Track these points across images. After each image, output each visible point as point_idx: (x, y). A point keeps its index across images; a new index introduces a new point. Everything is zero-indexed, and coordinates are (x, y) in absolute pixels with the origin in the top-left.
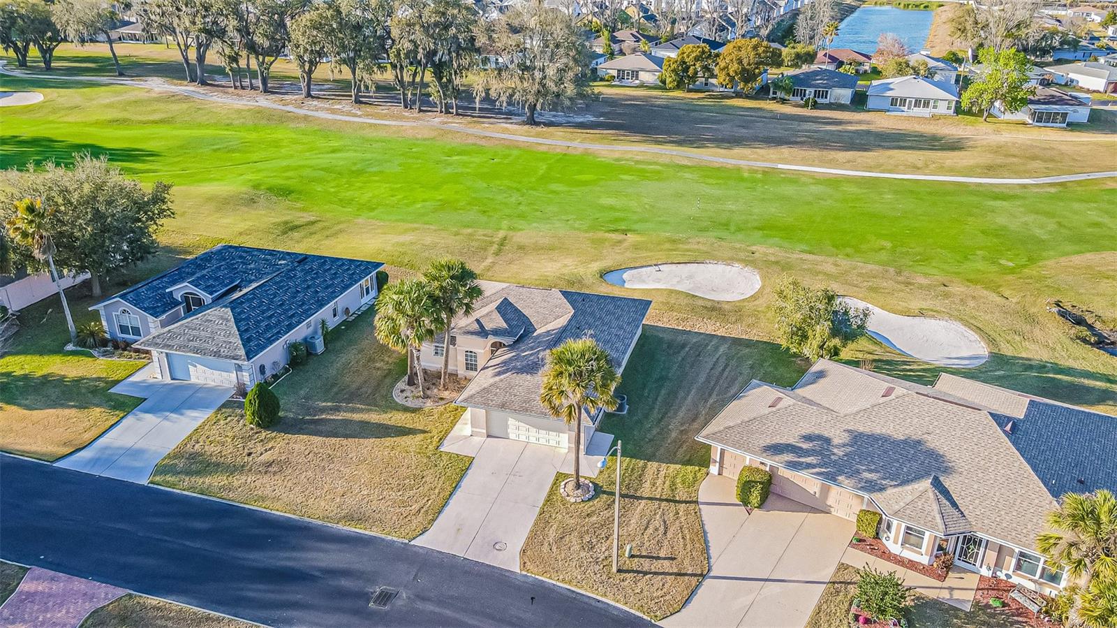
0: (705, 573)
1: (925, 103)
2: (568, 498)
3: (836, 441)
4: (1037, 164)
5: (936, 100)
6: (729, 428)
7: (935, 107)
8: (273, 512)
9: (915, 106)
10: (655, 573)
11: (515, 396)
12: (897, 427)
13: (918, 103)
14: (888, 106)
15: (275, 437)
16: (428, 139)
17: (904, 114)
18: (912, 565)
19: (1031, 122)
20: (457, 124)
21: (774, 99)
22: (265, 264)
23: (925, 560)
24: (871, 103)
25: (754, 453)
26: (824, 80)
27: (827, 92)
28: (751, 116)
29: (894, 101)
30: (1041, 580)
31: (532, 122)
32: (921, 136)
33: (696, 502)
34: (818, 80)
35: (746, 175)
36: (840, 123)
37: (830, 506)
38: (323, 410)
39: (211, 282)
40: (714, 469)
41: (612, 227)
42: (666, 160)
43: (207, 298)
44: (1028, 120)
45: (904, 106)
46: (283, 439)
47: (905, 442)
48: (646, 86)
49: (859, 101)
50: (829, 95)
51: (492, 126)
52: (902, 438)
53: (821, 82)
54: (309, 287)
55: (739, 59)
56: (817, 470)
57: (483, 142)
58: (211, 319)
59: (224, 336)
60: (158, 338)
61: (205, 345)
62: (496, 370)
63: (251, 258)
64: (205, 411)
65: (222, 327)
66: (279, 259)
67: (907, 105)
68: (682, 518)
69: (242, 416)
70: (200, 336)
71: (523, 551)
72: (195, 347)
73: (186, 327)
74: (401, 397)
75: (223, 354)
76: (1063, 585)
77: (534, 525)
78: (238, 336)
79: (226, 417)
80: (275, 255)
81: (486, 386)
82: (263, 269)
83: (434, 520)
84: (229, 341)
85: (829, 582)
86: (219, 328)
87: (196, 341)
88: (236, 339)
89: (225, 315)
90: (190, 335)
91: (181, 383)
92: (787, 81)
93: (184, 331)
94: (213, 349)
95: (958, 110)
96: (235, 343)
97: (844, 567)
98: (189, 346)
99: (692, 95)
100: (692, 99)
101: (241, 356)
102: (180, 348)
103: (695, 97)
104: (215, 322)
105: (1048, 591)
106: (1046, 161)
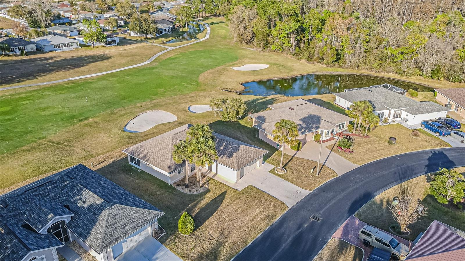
0: (322, 164)
1: (67, 45)
2: (283, 173)
3: (301, 123)
5: (71, 43)
7: (72, 46)
8: (257, 237)
9: (64, 47)
12: (304, 114)
13: (65, 45)
14: (53, 48)
17: (61, 51)
19: (106, 45)
23: (330, 137)
24: (46, 49)
29: (55, 46)
44: (104, 45)
45: (60, 47)
49: (39, 50)
50: (26, 49)
52: (307, 115)
53: (17, 43)
56: (307, 131)
58: (115, 214)
59: (135, 214)
60: (106, 240)
61: (134, 223)
62: (224, 157)
63: (44, 192)
64: (162, 249)
65: (127, 212)
66: (62, 182)
67: (61, 47)
68: (299, 160)
69: (177, 237)
70: (125, 223)
71: (303, 188)
72: (131, 228)
73: (110, 226)
74: (194, 192)
75: (149, 219)
76: (345, 127)
77: (292, 183)
78: (141, 209)
79: (175, 242)
80: (56, 182)
81: (235, 161)
82: (62, 191)
83: (280, 201)
84: (141, 213)
85: (332, 150)
86: (127, 213)
87: (127, 226)
88: (143, 211)
89: (118, 208)
90: (119, 226)
91: (122, 256)
92: (6, 45)
93: (112, 227)
94: (141, 221)
95: (82, 45)
96: (146, 212)
97: (327, 147)
98: (128, 230)
101: (157, 213)
102: (125, 234)
104: (119, 213)
105: (344, 130)
106: (138, 55)
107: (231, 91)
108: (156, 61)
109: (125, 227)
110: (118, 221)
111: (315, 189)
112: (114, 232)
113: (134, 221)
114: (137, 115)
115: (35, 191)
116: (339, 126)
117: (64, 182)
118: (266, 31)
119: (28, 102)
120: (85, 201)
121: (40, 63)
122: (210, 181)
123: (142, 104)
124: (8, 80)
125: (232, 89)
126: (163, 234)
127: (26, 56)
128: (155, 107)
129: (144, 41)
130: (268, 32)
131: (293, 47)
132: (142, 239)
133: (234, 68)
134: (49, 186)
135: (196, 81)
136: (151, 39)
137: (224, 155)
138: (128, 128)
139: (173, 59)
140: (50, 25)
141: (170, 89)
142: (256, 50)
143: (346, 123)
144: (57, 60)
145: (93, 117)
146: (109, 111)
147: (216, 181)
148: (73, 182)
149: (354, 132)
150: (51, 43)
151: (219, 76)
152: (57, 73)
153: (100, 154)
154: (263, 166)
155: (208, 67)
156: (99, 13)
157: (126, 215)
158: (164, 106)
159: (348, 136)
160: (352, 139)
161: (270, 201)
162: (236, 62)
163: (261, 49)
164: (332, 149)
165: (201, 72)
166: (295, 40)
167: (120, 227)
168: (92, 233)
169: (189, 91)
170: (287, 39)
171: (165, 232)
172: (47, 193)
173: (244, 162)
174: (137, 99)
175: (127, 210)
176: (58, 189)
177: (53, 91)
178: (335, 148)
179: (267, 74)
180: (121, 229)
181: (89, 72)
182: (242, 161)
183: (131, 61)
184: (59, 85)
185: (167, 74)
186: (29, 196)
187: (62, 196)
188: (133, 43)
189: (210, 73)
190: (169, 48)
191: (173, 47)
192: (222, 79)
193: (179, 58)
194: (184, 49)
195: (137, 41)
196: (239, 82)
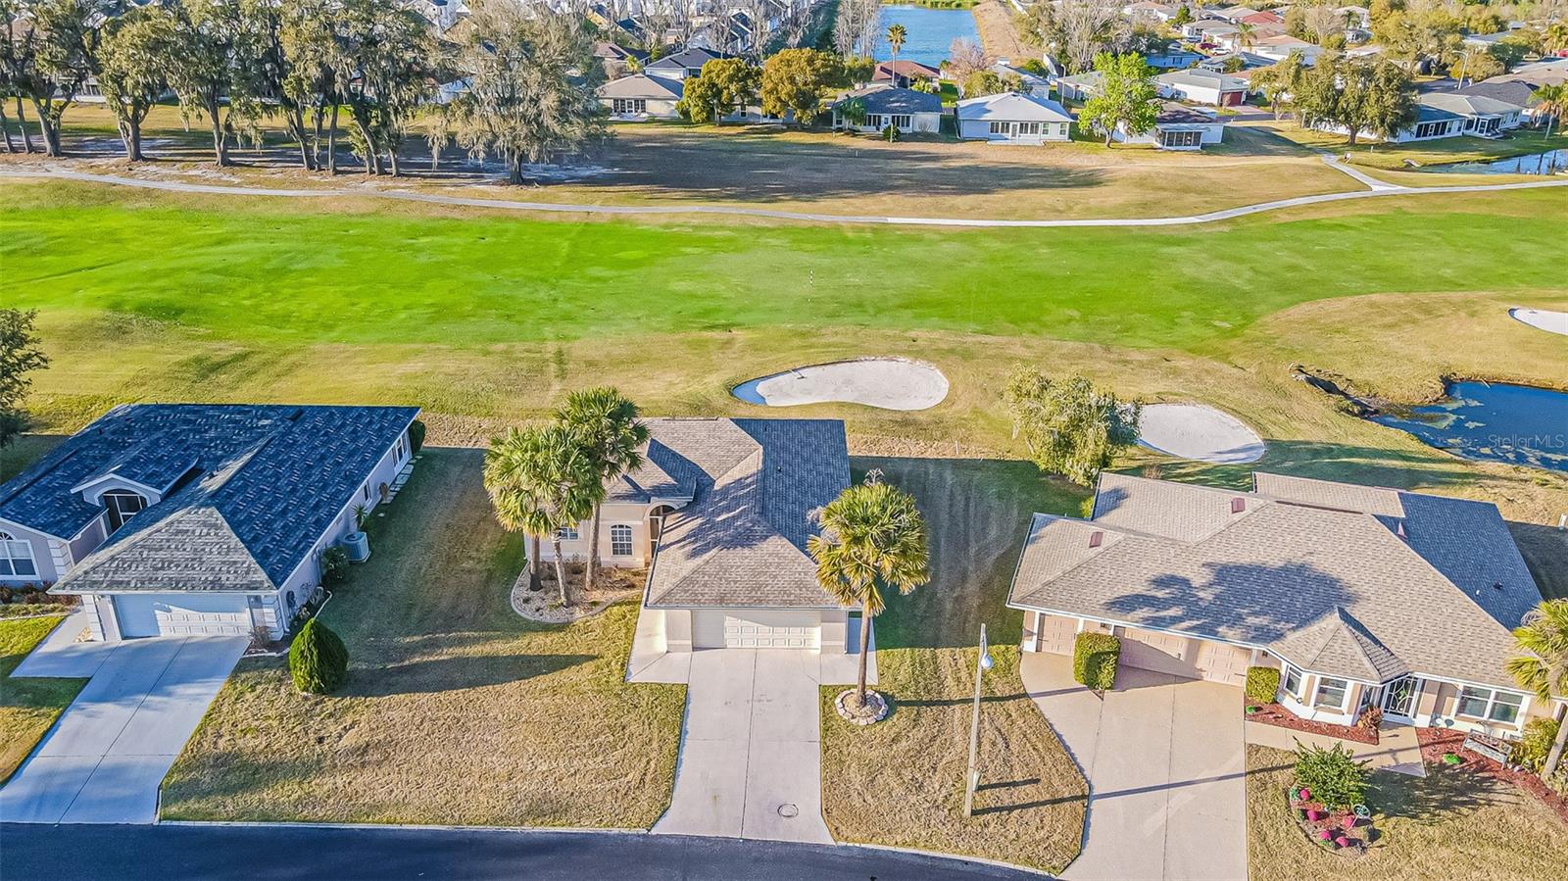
0: (1087, 792)
1: (1032, 126)
2: (854, 721)
3: (1196, 582)
4: (1192, 198)
5: (1045, 124)
6: (1048, 584)
7: (1045, 132)
8: (405, 827)
9: (1021, 132)
10: (1023, 806)
11: (736, 582)
12: (1269, 550)
13: (1024, 127)
14: (986, 131)
15: (351, 706)
16: (369, 215)
17: (1009, 143)
18: (1332, 730)
19: (1160, 145)
20: (404, 189)
21: (839, 130)
22: (234, 428)
23: (1346, 720)
24: (966, 130)
25: (1094, 613)
26: (902, 102)
27: (908, 117)
28: (821, 155)
29: (994, 127)
30: (1491, 720)
31: (519, 179)
32: (1043, 170)
33: (1025, 695)
34: (893, 102)
35: (850, 235)
36: (935, 158)
37: (1201, 670)
38: (411, 650)
39: (152, 468)
40: (1029, 645)
41: (707, 321)
42: (737, 223)
43: (151, 494)
44: (1156, 143)
45: (1008, 132)
46: (367, 707)
47: (1285, 569)
48: (659, 121)
49: (950, 128)
50: (911, 122)
51: (459, 189)
52: (1281, 564)
53: (898, 104)
54: (323, 457)
55: (790, 77)
56: (1186, 624)
57: (457, 214)
58: (184, 528)
59: (219, 553)
60: (96, 572)
61: (188, 572)
62: (689, 547)
64: (211, 682)
65: (210, 538)
66: (257, 419)
67: (1010, 131)
68: (1019, 721)
70: (174, 560)
71: (826, 811)
72: (170, 579)
75: (227, 582)
76: (1519, 722)
77: (824, 770)
78: (245, 550)
79: (253, 687)
80: (249, 413)
81: (686, 573)
82: (234, 437)
84: (231, 560)
85: (1246, 774)
86: (206, 541)
87: (170, 569)
88: (242, 555)
89: (209, 519)
90: (154, 560)
91: (145, 642)
92: (856, 106)
93: (141, 553)
94: (207, 578)
95: (1075, 135)
96: (244, 563)
97: (1254, 749)
98: (159, 579)
99: (727, 130)
100: (729, 135)
101: (262, 582)
102: (142, 583)
103: (732, 132)
104: (194, 532)
105: (1501, 732)
106: (1200, 193)
108: (1240, 220)
109: (162, 568)
110: (169, 547)
111: (863, 845)
112: (130, 566)
113: (194, 569)
116: (1459, 695)
117: (259, 419)
122: (616, 607)
123: (925, 335)
125: (1355, 386)
126: (274, 654)
127: (893, 141)
133: (1522, 313)
135: (1249, 319)
136: (1365, 147)
137: (695, 542)
141: (1099, 318)
145: (749, 328)
146: (810, 325)
147: (628, 617)
149: (1544, 773)
150: (988, 115)
151: (1390, 326)
154: (839, 657)
155: (1399, 283)
157: (202, 544)
158: (973, 361)
159: (1477, 769)
160: (1483, 795)
161: (642, 765)
164: (1262, 771)
165: (1336, 293)
167: (154, 563)
169: (1154, 340)
171: (286, 651)
172: (206, 427)
173: (713, 593)
174: (945, 317)
175: (216, 534)
177: (793, 241)
178: (1284, 775)
180: (148, 569)
181: (967, 212)
182: (705, 585)
183: (1147, 205)
184: (837, 228)
185: (1189, 270)
188: (1269, 153)
189: (1372, 305)
190: (1378, 188)
191: (1400, 187)
192: (1381, 338)
193: (1351, 228)
194: (1440, 201)
195: (1300, 149)
196: (1453, 370)
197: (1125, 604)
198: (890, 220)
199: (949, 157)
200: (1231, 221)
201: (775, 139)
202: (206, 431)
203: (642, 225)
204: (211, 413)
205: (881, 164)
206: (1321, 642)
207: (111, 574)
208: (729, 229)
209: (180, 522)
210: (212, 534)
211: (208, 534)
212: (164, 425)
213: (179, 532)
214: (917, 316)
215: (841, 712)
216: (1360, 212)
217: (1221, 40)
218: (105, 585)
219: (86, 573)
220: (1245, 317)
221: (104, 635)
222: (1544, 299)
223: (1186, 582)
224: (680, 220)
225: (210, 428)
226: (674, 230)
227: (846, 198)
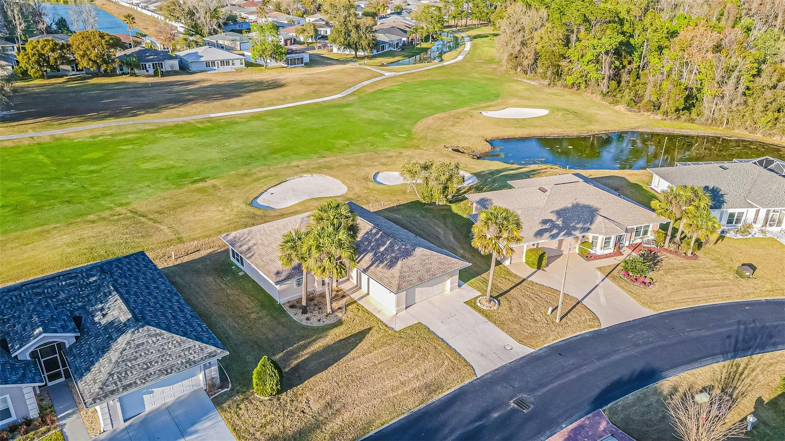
0: (578, 301)
1: (226, 62)
2: (492, 309)
3: (554, 219)
5: (233, 60)
7: (233, 64)
9: (221, 65)
10: (568, 313)
11: (419, 271)
12: (565, 201)
14: (204, 67)
15: (295, 393)
17: (217, 71)
18: (610, 255)
19: (286, 66)
21: (126, 74)
23: (611, 251)
24: (193, 68)
26: (154, 55)
27: (161, 63)
29: (207, 64)
33: (524, 280)
34: (148, 56)
37: (561, 252)
38: (287, 359)
40: (507, 263)
41: (189, 179)
42: (133, 129)
44: (283, 65)
47: (573, 206)
49: (184, 68)
50: (163, 66)
52: (571, 205)
53: (152, 57)
56: (562, 234)
58: (140, 342)
59: (175, 347)
60: (107, 386)
61: (167, 363)
62: (381, 265)
63: (52, 290)
64: (210, 416)
65: (161, 342)
66: (86, 278)
67: (216, 65)
68: (534, 288)
69: (247, 399)
70: (151, 360)
71: (520, 341)
72: (160, 370)
73: (123, 361)
74: (314, 322)
75: (196, 359)
76: (649, 234)
77: (503, 329)
78: (189, 340)
79: (238, 407)
80: (77, 276)
81: (397, 275)
82: (81, 293)
83: (465, 360)
84: (186, 347)
85: (607, 276)
86: (160, 344)
87: (153, 366)
88: (190, 343)
89: (150, 332)
90: (139, 365)
91: (139, 418)
92: (134, 59)
93: (126, 365)
94: (181, 362)
95: (249, 64)
96: (195, 346)
97: (600, 269)
98: (153, 373)
99: (53, 81)
100: (60, 83)
101: (215, 351)
102: (144, 379)
103: (58, 82)
104: (147, 342)
105: (645, 239)
106: (329, 84)
107: (465, 151)
108: (356, 93)
109: (148, 367)
110: (141, 355)
111: (544, 346)
112: (126, 374)
113: (168, 360)
114: (284, 180)
115: (38, 287)
116: (635, 231)
117: (88, 278)
118: (559, 49)
119: (131, 147)
120: (107, 314)
121: (176, 88)
122: (350, 307)
123: (300, 163)
124: (120, 112)
125: (466, 149)
126: (226, 390)
127: (161, 77)
128: (319, 169)
129: (351, 61)
130: (562, 52)
131: (605, 81)
132: (185, 393)
133: (484, 113)
134: (64, 281)
135: (409, 131)
136: (362, 58)
137: (382, 262)
138: (260, 201)
139: (386, 92)
140: (216, 32)
141: (357, 142)
142: (538, 84)
143: (653, 227)
144: (204, 85)
145: (215, 178)
146: (243, 170)
147: (360, 308)
148: (103, 278)
149: (666, 246)
150: (202, 58)
151: (453, 125)
152: (194, 105)
153: (194, 240)
154: (458, 290)
155: (438, 109)
156: (299, 16)
157: (159, 346)
158: (335, 169)
159: (651, 252)
160: (659, 258)
161: (445, 356)
162: (493, 103)
163: (546, 82)
164: (609, 274)
165: (423, 116)
166: (610, 68)
167: (140, 367)
168: (92, 370)
169: (388, 146)
170: (595, 66)
171: (230, 385)
172: (55, 293)
173: (414, 279)
174: (296, 154)
175: (163, 338)
176: (75, 288)
177: (176, 133)
178: (615, 273)
179: (542, 127)
180: (140, 371)
181: (242, 106)
182: (409, 276)
183: (314, 92)
184: (189, 123)
185: (365, 116)
186: (25, 293)
187: (78, 300)
188: (331, 64)
189: (439, 118)
190: (387, 74)
191: (393, 73)
192: (456, 130)
193: (396, 91)
194: (411, 76)
195: (338, 61)
196: (486, 137)
197: (539, 233)
198: (212, 115)
199: (198, 82)
200: (352, 94)
201: (91, 83)
202: (57, 296)
203: (76, 139)
204: (50, 284)
205: (167, 89)
206: (603, 226)
207: (119, 383)
208: (132, 133)
209: (133, 340)
210: (160, 339)
211: (158, 340)
212: (22, 301)
213: (138, 346)
214: (284, 156)
215: (485, 308)
216: (392, 84)
217: (247, 15)
218: (121, 390)
219: (101, 388)
220: (407, 131)
221: (112, 424)
222: (487, 107)
223: (550, 221)
224: (99, 133)
225: (58, 292)
226: (99, 139)
227: (173, 108)
